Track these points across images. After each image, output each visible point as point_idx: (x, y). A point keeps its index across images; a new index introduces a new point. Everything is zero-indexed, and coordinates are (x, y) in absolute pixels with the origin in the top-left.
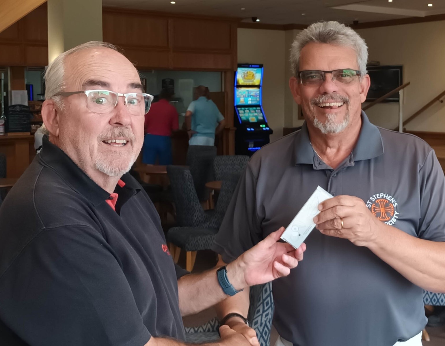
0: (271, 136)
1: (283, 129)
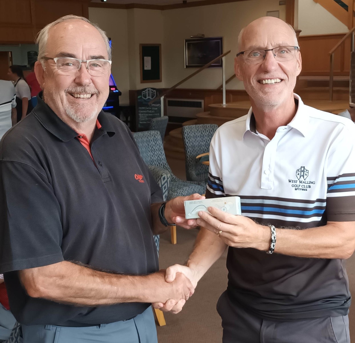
0: (120, 97)
1: (128, 91)
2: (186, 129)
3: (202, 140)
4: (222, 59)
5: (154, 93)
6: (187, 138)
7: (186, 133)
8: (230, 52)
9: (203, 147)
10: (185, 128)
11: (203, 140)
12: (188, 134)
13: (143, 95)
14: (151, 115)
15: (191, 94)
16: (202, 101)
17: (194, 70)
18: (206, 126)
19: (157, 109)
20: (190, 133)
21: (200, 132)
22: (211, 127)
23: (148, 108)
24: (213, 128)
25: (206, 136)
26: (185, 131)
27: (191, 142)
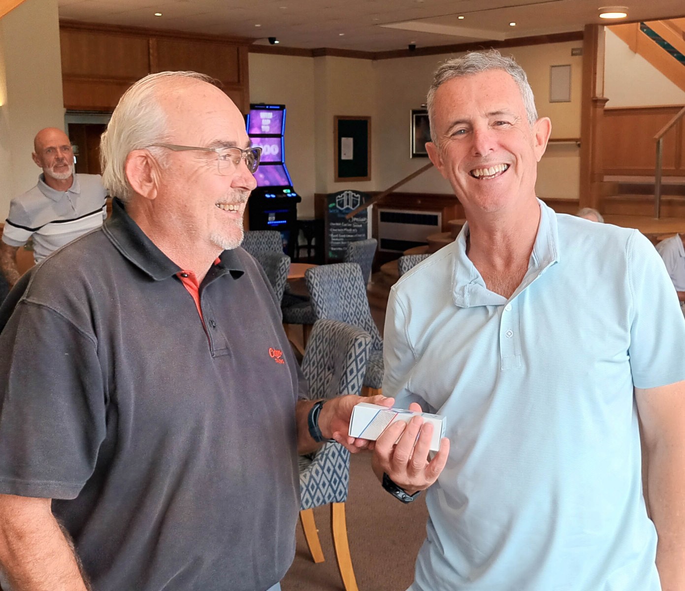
0: (298, 204)
1: (313, 195)
5: (357, 199)
13: (339, 202)
14: (352, 236)
19: (361, 226)
23: (345, 225)
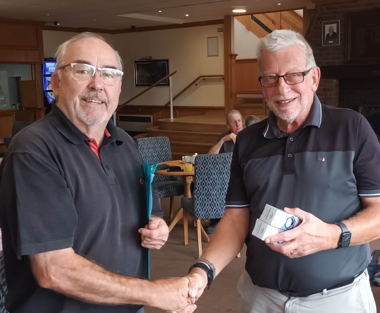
2: (140, 142)
3: (154, 151)
4: (169, 78)
6: (140, 150)
7: (139, 145)
8: (176, 72)
9: (156, 158)
10: (138, 140)
11: (156, 151)
12: (141, 146)
15: (140, 110)
16: (152, 116)
17: (143, 89)
18: (158, 138)
20: (143, 144)
21: (152, 144)
22: (162, 139)
24: (164, 140)
25: (158, 147)
26: (139, 143)
27: (144, 153)
